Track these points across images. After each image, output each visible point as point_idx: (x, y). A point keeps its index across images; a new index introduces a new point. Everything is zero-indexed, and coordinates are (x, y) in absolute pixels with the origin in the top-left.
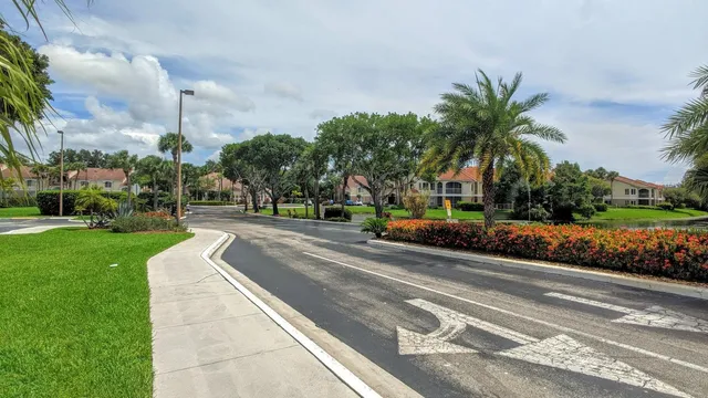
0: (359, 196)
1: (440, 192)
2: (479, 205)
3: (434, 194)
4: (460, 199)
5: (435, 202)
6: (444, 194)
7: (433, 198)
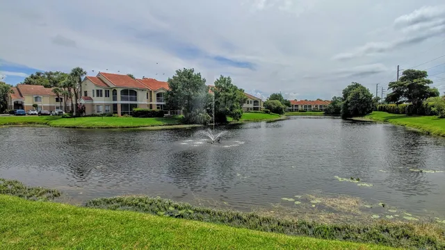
0: (35, 106)
1: (115, 99)
2: (154, 111)
3: (110, 101)
4: (136, 106)
5: (110, 109)
6: (119, 102)
7: (108, 105)
